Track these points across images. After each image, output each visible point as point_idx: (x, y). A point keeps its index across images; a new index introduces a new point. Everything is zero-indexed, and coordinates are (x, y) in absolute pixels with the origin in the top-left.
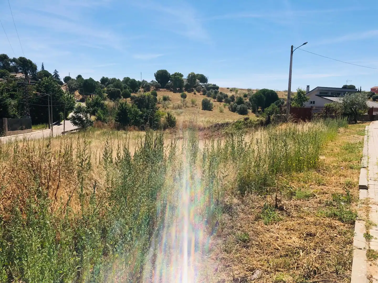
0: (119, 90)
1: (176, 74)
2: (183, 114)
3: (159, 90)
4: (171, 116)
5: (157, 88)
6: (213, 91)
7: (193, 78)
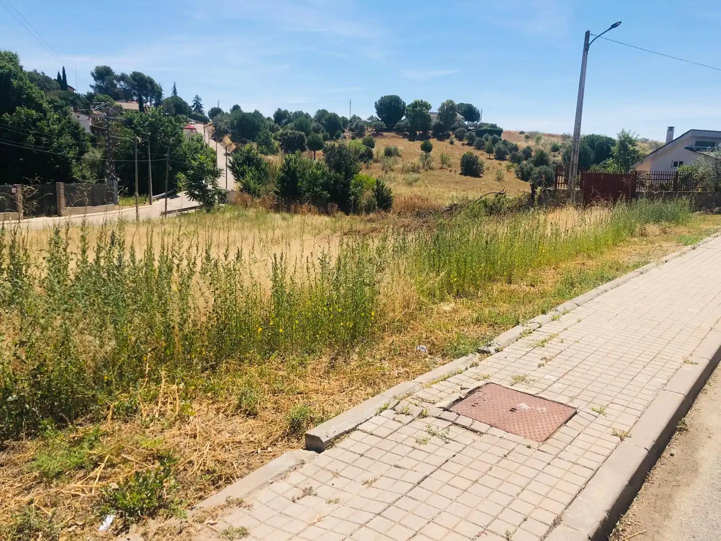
0: (303, 133)
1: (415, 105)
2: (419, 183)
3: (382, 135)
4: (383, 187)
5: (379, 131)
6: (490, 137)
7: (449, 110)
